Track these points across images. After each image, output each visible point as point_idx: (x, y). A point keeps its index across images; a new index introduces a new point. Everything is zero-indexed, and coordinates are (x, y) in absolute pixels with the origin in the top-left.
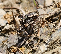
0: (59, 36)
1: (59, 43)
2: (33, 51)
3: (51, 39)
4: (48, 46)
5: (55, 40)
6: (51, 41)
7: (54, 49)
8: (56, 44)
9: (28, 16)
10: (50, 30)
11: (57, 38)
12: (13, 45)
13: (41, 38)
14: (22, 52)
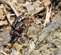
0: (44, 37)
1: (45, 42)
2: (24, 47)
3: (38, 40)
4: (36, 46)
5: (41, 41)
6: (38, 42)
7: (41, 47)
8: (42, 43)
9: (18, 21)
10: (37, 29)
11: (43, 39)
12: (8, 42)
13: (30, 36)
14: (15, 48)
